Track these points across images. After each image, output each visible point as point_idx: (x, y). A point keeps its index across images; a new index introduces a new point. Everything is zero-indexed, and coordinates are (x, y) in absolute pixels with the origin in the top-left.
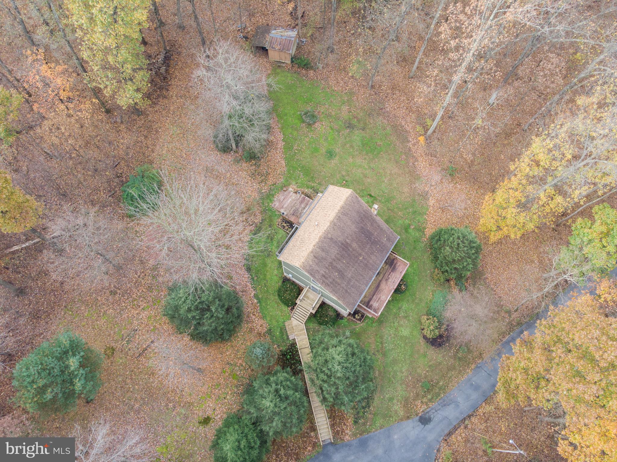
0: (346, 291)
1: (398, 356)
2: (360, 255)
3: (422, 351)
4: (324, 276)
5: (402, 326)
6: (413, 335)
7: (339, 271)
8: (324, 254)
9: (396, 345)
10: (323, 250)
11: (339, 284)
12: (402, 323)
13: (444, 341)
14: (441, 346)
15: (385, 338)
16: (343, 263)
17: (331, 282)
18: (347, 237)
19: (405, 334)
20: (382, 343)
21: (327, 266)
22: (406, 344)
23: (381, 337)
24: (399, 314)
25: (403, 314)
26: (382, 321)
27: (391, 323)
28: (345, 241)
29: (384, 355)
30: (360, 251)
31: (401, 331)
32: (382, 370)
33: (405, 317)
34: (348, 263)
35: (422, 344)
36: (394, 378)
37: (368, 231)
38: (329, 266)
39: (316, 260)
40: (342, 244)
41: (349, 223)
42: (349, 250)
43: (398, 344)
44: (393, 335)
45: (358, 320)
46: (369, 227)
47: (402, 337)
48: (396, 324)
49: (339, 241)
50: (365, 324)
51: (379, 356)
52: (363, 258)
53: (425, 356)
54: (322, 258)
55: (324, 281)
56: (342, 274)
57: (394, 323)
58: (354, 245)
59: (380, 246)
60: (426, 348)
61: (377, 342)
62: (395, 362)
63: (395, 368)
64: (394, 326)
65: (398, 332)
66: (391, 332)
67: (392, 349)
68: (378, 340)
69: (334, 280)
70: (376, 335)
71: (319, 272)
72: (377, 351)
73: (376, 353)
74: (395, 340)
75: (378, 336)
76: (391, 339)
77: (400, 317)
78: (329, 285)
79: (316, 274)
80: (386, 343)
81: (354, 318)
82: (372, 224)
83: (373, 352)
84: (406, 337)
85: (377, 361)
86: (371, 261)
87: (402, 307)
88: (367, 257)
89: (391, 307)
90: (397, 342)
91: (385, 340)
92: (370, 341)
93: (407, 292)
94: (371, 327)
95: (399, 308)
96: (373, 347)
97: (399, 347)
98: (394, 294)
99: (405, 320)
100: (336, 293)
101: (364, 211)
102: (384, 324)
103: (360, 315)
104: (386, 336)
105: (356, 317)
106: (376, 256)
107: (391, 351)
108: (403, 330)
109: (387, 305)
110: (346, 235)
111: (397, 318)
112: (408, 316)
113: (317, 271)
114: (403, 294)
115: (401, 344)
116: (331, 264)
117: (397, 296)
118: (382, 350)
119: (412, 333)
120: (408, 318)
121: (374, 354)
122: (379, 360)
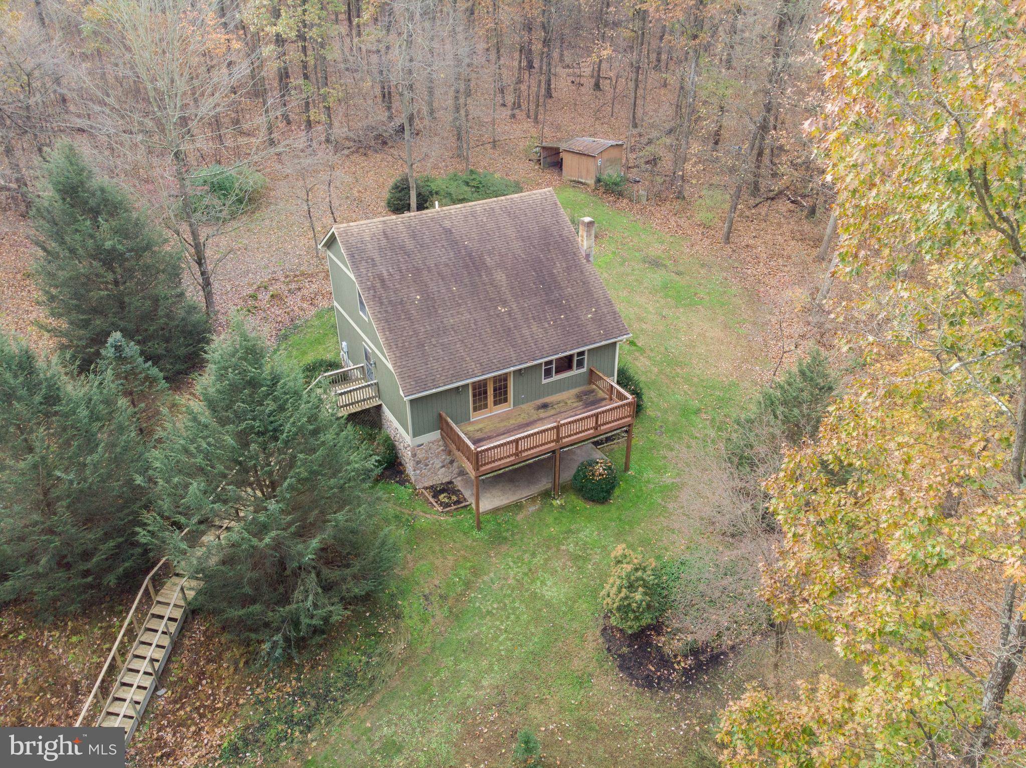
0: (421, 345)
1: (495, 639)
2: (504, 303)
3: (577, 664)
4: (382, 281)
5: (554, 572)
6: (571, 608)
7: (428, 297)
8: (410, 244)
9: (504, 608)
10: (413, 236)
11: (409, 319)
12: (557, 564)
13: (668, 680)
14: (650, 686)
15: (486, 578)
16: (449, 290)
17: (390, 302)
18: (490, 253)
19: (548, 595)
20: (468, 585)
21: (404, 267)
22: (537, 620)
23: (476, 572)
24: (561, 543)
25: (571, 548)
26: (505, 538)
27: (525, 552)
28: (481, 257)
29: (455, 617)
30: (509, 297)
31: (543, 583)
32: (421, 649)
33: (576, 558)
34: (460, 297)
35: (591, 646)
36: (443, 689)
37: (551, 274)
38: (408, 270)
39: (384, 242)
40: (470, 255)
41: (511, 232)
42: (480, 276)
43: (514, 609)
44: (511, 581)
45: (441, 504)
46: (559, 267)
47: (534, 596)
48: (539, 560)
49: (466, 247)
50: (451, 520)
51: (439, 613)
52: (509, 313)
53: (582, 681)
54: (402, 248)
55: (373, 288)
56: (430, 305)
57: (534, 555)
58: (500, 277)
59: (566, 319)
60: (594, 663)
61: (456, 575)
62: (473, 647)
63: (463, 665)
64: (530, 562)
65: (533, 581)
66: (512, 573)
67: (489, 613)
68: (462, 572)
69: (401, 303)
70: (465, 558)
71: (374, 265)
72: (441, 596)
73: (435, 599)
74: (510, 596)
75: (469, 564)
76: (501, 589)
77: (558, 550)
78: (381, 304)
79: (364, 263)
80: (481, 591)
81: (433, 497)
82: (568, 269)
83: (427, 591)
84: (548, 604)
85: (424, 621)
86: (526, 331)
87: (578, 531)
88: (519, 316)
89: (550, 520)
90: (514, 601)
91: (484, 582)
92: (438, 562)
93: (613, 509)
94: (465, 534)
95: (569, 531)
96: (437, 582)
97: (512, 617)
98: (573, 497)
99: (569, 563)
100: (390, 331)
101: (560, 236)
102: (504, 548)
103: (454, 498)
104: (492, 575)
105: (441, 497)
106: (545, 329)
107: (483, 617)
108: (549, 583)
109: (540, 510)
110: (489, 247)
111: (549, 548)
112: (586, 559)
113: (373, 260)
114: (599, 508)
115: (524, 613)
116: (417, 272)
117: (580, 503)
118: (457, 600)
119: (575, 602)
120: (580, 563)
121: (426, 598)
122: (431, 621)
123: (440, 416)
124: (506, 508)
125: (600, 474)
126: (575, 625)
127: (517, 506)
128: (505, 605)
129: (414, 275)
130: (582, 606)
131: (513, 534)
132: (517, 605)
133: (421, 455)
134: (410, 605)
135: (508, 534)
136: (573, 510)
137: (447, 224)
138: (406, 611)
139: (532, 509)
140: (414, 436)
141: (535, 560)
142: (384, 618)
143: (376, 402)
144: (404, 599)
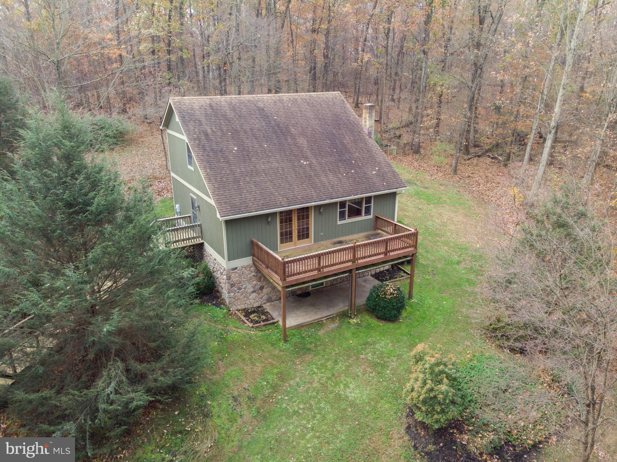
1: (302, 437)
2: (306, 159)
4: (207, 135)
5: (355, 377)
6: (374, 408)
7: (243, 149)
8: (230, 114)
9: (310, 408)
10: (234, 110)
11: (228, 162)
12: (359, 370)
15: (292, 382)
16: (261, 146)
17: (212, 150)
18: (294, 126)
19: (352, 396)
20: (275, 388)
21: (225, 129)
22: (342, 419)
23: (282, 377)
24: (360, 353)
25: (370, 357)
26: (309, 349)
27: (328, 360)
28: (287, 128)
29: (263, 417)
30: (309, 154)
31: (346, 386)
32: (228, 448)
33: (374, 365)
34: (270, 152)
37: (342, 143)
38: (228, 130)
39: (209, 111)
40: (278, 126)
42: (286, 139)
43: (320, 409)
44: (316, 385)
45: (252, 321)
46: (348, 140)
47: (338, 398)
48: (341, 366)
49: (275, 120)
50: (260, 334)
51: (247, 413)
52: (310, 165)
54: (224, 116)
55: (199, 139)
56: (245, 155)
57: (336, 362)
58: (302, 141)
59: (356, 172)
64: (333, 368)
65: (337, 384)
66: (316, 378)
67: (295, 413)
68: (269, 377)
69: (221, 151)
70: (272, 365)
71: (201, 124)
72: (249, 398)
73: (243, 400)
74: (315, 397)
75: (275, 371)
76: (307, 391)
77: (358, 358)
78: (205, 150)
79: (192, 122)
80: (288, 393)
81: (245, 316)
82: (355, 141)
83: (236, 393)
84: (353, 404)
85: (232, 420)
86: (324, 179)
87: (374, 343)
88: (318, 168)
89: (348, 334)
90: (319, 402)
91: (290, 386)
92: (247, 369)
93: (403, 327)
94: (273, 345)
95: (366, 343)
96: (246, 386)
97: (318, 416)
98: (367, 317)
99: (369, 369)
100: (211, 168)
101: (348, 120)
102: (308, 357)
103: (264, 317)
104: (298, 379)
105: (252, 316)
106: (340, 179)
107: (289, 417)
108: (352, 386)
109: (339, 327)
110: (293, 122)
111: (349, 357)
112: (384, 366)
113: (200, 121)
114: (391, 325)
115: (329, 413)
116: (235, 132)
117: (374, 322)
118: (265, 401)
119: (377, 402)
120: (379, 369)
121: (235, 399)
122: (239, 420)
123: (252, 242)
124: (310, 325)
125: (391, 294)
126: (380, 423)
127: (319, 324)
128: (311, 405)
129: (232, 133)
130: (385, 406)
131: (316, 346)
132: (322, 405)
133: (235, 278)
134: (219, 405)
135: (312, 346)
136: (369, 327)
137: (261, 105)
138: (215, 411)
139: (332, 326)
140: (229, 260)
141: (337, 367)
142: (193, 417)
143: (199, 241)
144: (213, 400)
